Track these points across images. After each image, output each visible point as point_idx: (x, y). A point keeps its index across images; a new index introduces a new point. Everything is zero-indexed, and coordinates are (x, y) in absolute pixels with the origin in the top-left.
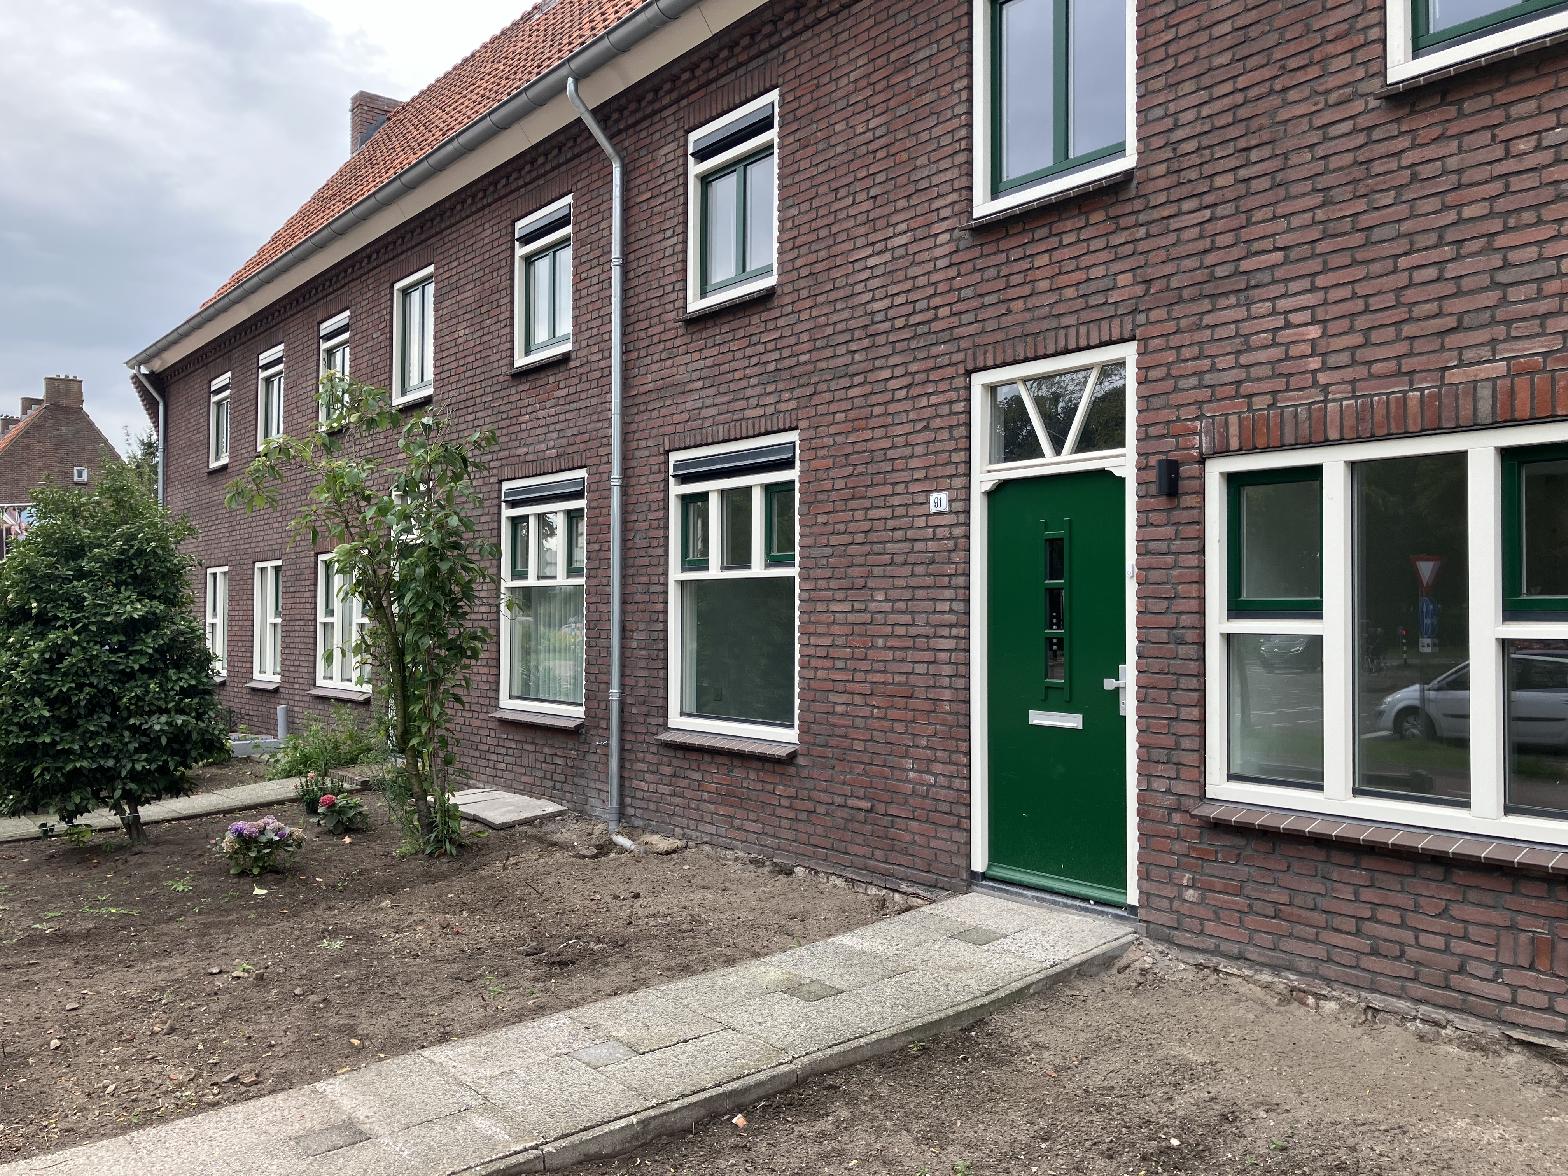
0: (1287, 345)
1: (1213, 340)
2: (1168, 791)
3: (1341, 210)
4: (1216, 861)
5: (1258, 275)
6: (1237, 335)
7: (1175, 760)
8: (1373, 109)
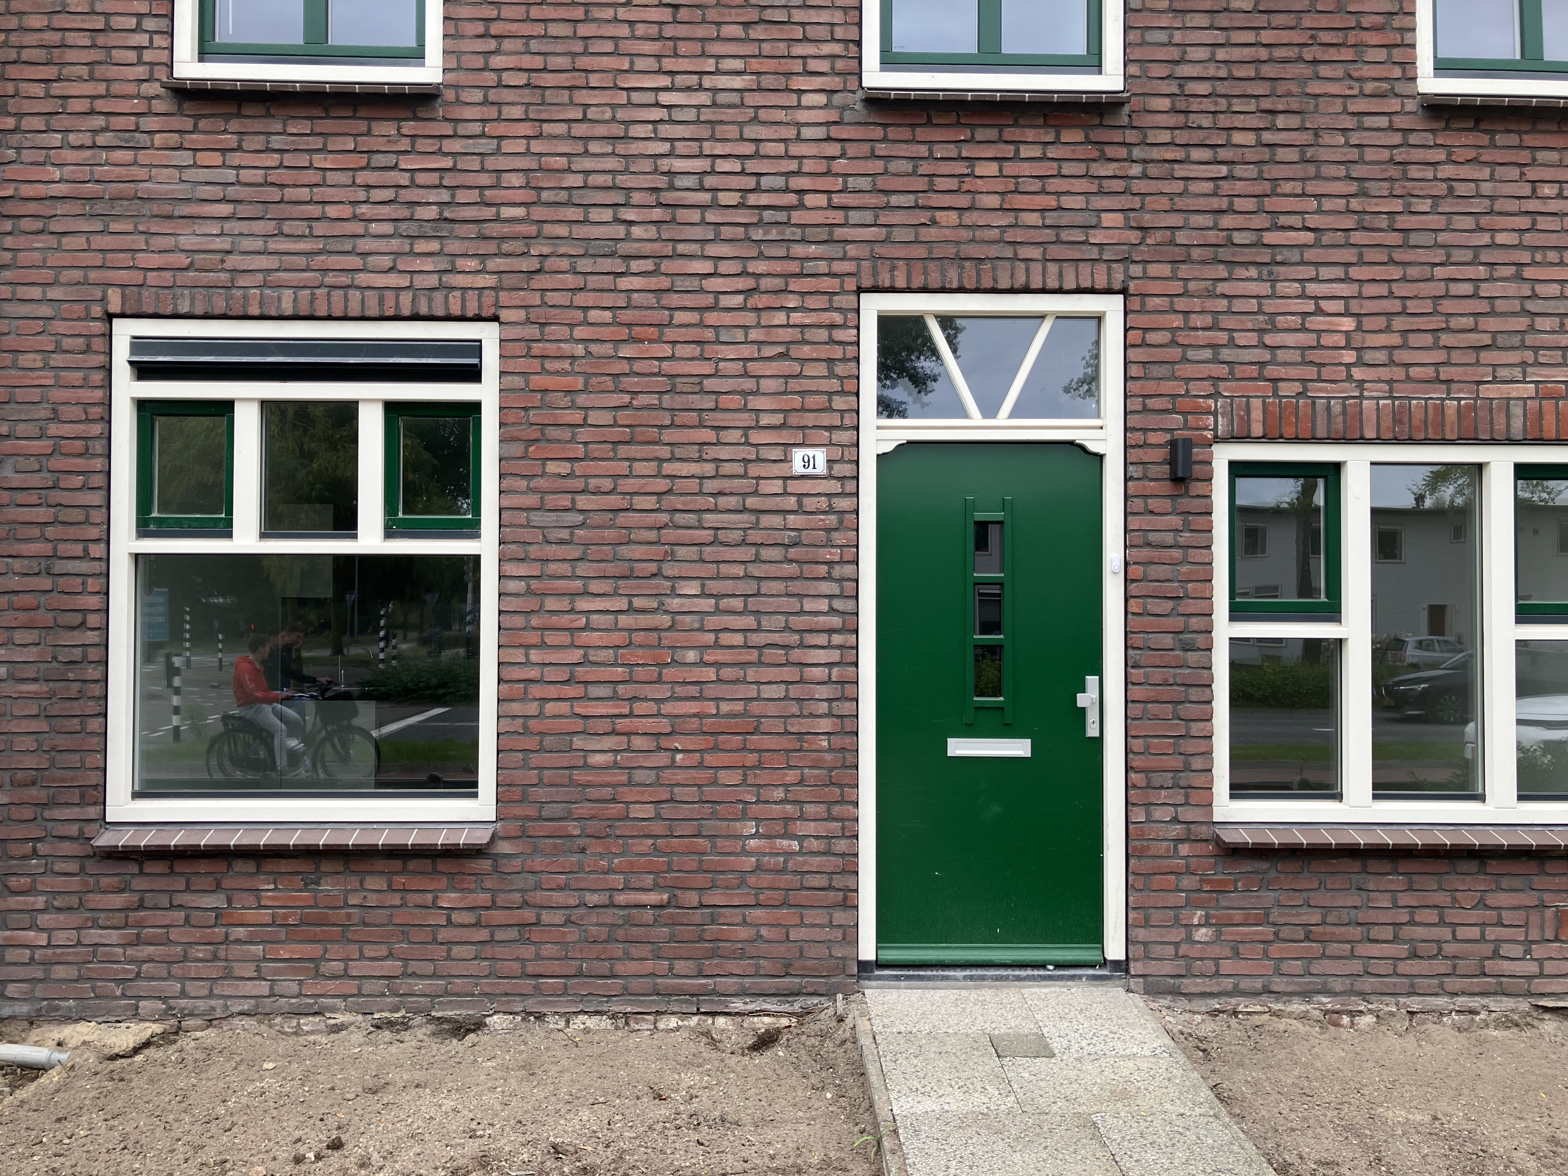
0: (1319, 332)
1: (1229, 312)
2: (1175, 820)
3: (1376, 204)
4: (1236, 890)
5: (1285, 251)
6: (1260, 312)
7: (1182, 783)
8: (1410, 113)
